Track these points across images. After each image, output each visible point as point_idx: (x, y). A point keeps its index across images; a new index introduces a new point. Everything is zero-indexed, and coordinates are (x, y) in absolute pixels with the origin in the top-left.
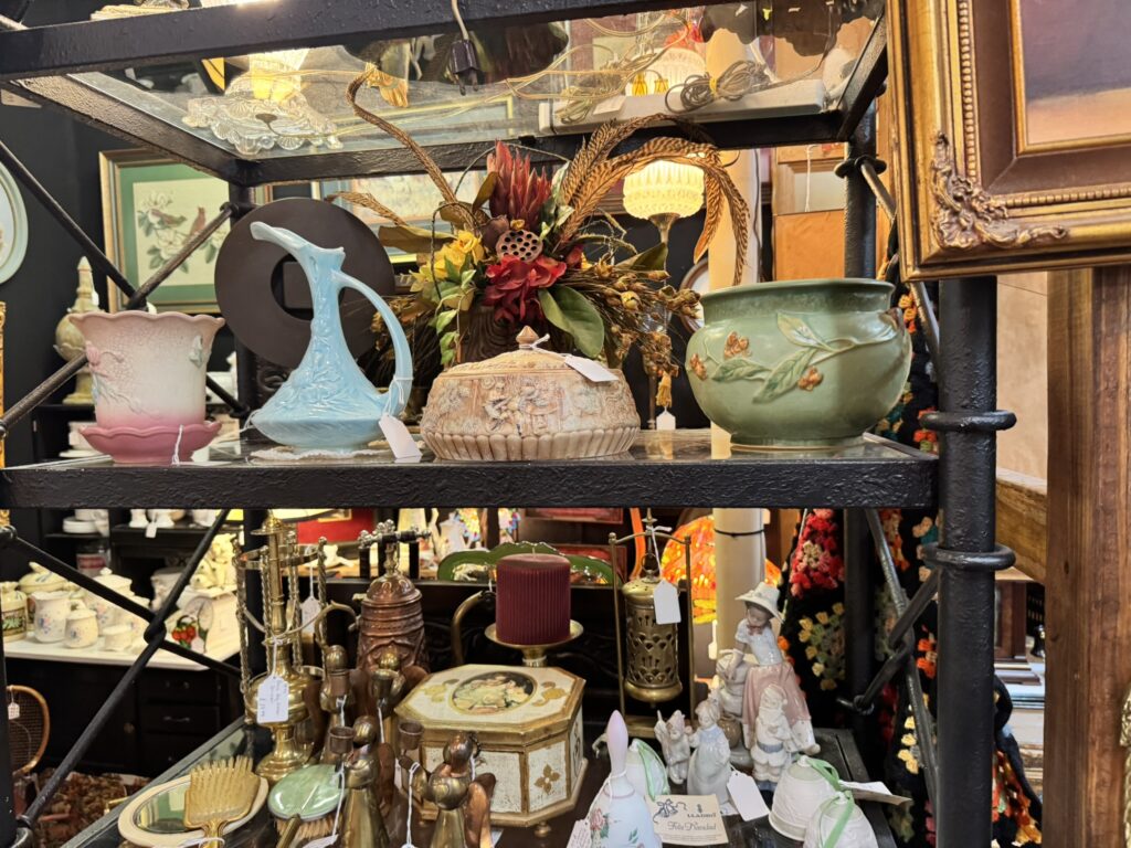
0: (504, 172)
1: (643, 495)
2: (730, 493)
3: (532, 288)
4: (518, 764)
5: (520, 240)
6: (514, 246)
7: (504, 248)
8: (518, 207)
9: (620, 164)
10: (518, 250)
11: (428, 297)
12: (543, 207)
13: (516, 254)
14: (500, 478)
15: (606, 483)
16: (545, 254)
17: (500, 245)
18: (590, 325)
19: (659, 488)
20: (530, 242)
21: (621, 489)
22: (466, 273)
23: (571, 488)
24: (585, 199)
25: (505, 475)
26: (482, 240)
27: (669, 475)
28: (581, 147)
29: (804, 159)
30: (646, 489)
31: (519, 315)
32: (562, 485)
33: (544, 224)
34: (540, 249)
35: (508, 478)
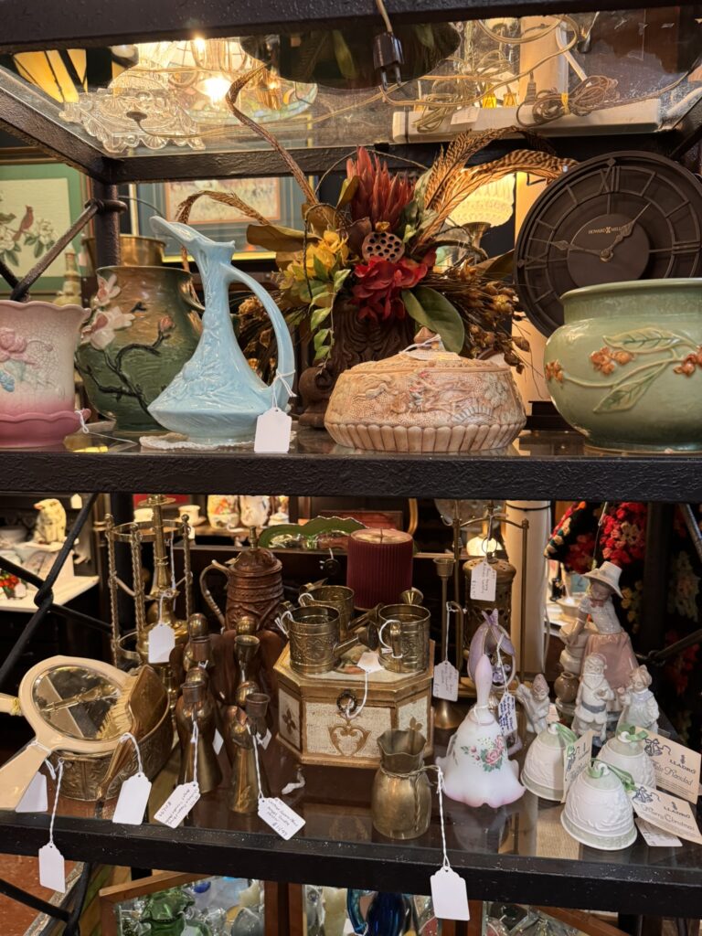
0: (367, 177)
3: (397, 288)
5: (384, 242)
6: (378, 248)
7: (370, 249)
8: (381, 210)
10: (382, 251)
11: (295, 295)
12: (404, 211)
13: (381, 255)
15: (505, 477)
16: (406, 256)
17: (365, 246)
18: (451, 324)
20: (393, 244)
22: (340, 272)
26: (348, 241)
28: (438, 156)
31: (383, 314)
33: (408, 226)
34: (402, 251)
35: (409, 470)
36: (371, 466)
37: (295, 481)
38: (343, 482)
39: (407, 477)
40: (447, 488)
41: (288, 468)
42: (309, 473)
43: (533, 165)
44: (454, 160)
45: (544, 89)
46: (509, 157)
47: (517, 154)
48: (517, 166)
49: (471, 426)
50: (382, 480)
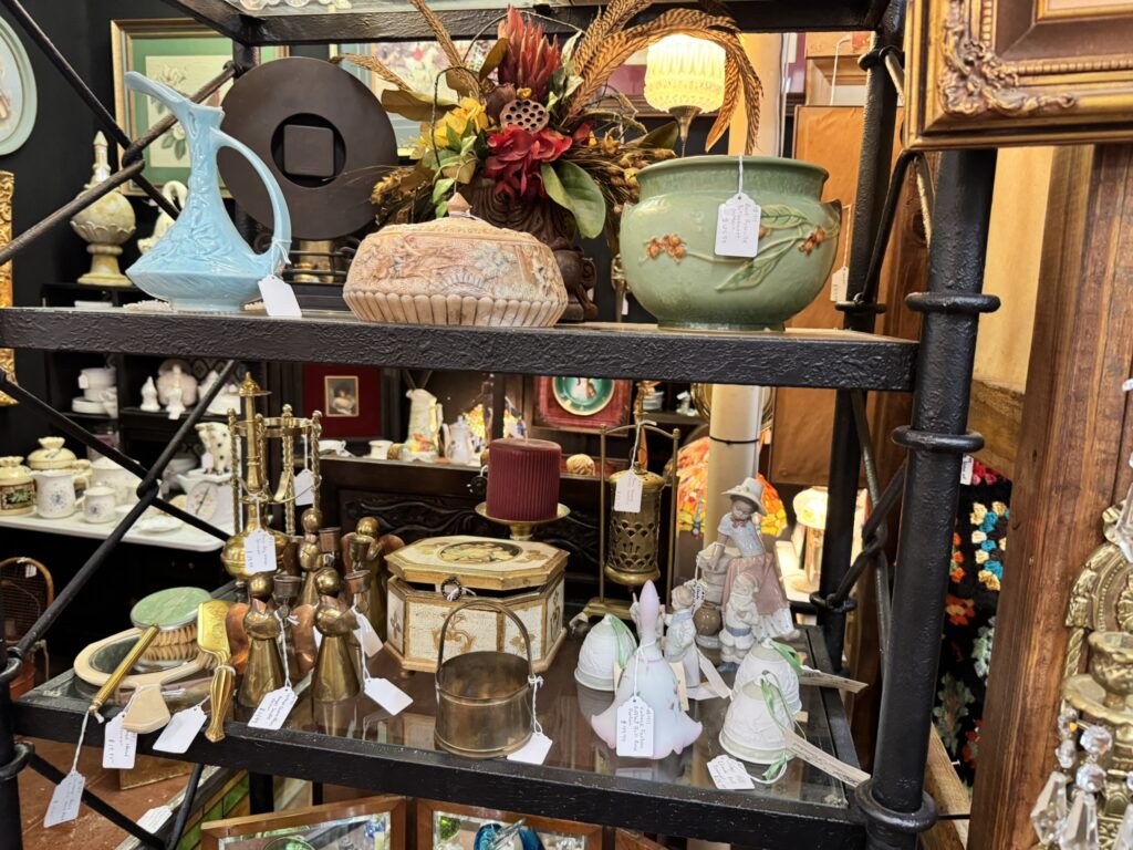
0: (515, 39)
1: (624, 366)
2: (710, 368)
3: (535, 161)
5: (526, 111)
6: (519, 116)
7: (509, 117)
8: (526, 75)
9: (635, 36)
10: (523, 120)
11: (427, 166)
12: (552, 77)
13: (521, 124)
14: (483, 343)
15: (589, 353)
16: (551, 126)
17: (504, 114)
18: (592, 204)
19: (642, 360)
20: (536, 113)
21: (603, 360)
22: (466, 139)
23: (554, 356)
24: (596, 71)
25: (489, 339)
26: (487, 108)
27: (652, 348)
28: (595, 17)
29: (832, 54)
30: (628, 361)
31: (520, 190)
32: (545, 353)
33: (551, 94)
34: (546, 120)
42: (387, 342)
44: (611, 23)
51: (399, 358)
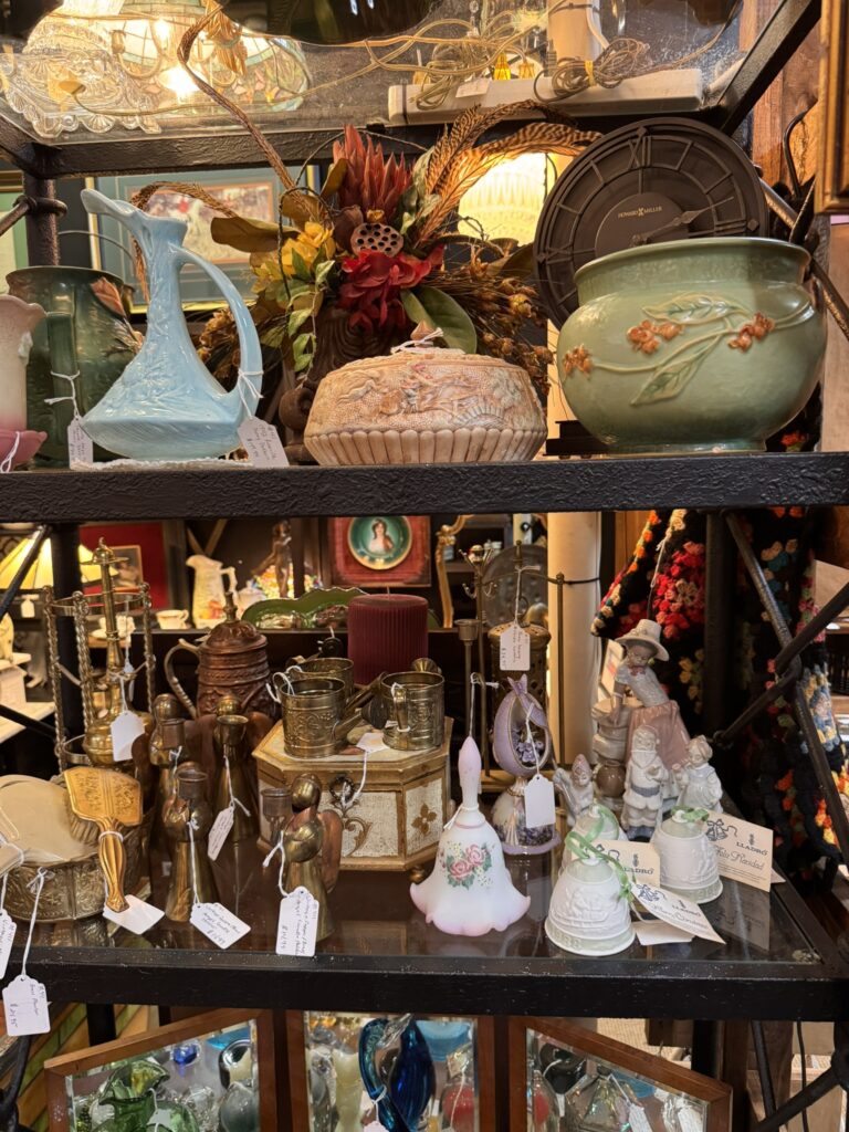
1: (558, 497)
4: (394, 803)
10: (375, 245)
14: (392, 482)
15: (516, 485)
19: (575, 489)
20: (388, 236)
21: (532, 491)
23: (475, 491)
25: (400, 477)
27: (588, 475)
30: (561, 491)
32: (465, 489)
35: (402, 481)
36: (356, 477)
37: (263, 498)
38: (322, 498)
39: (400, 490)
40: (448, 501)
41: (253, 482)
42: (280, 489)
43: (552, 141)
44: (461, 139)
45: (564, 56)
46: (524, 132)
47: (533, 128)
48: (534, 143)
49: (477, 430)
50: (369, 494)
51: (293, 507)
